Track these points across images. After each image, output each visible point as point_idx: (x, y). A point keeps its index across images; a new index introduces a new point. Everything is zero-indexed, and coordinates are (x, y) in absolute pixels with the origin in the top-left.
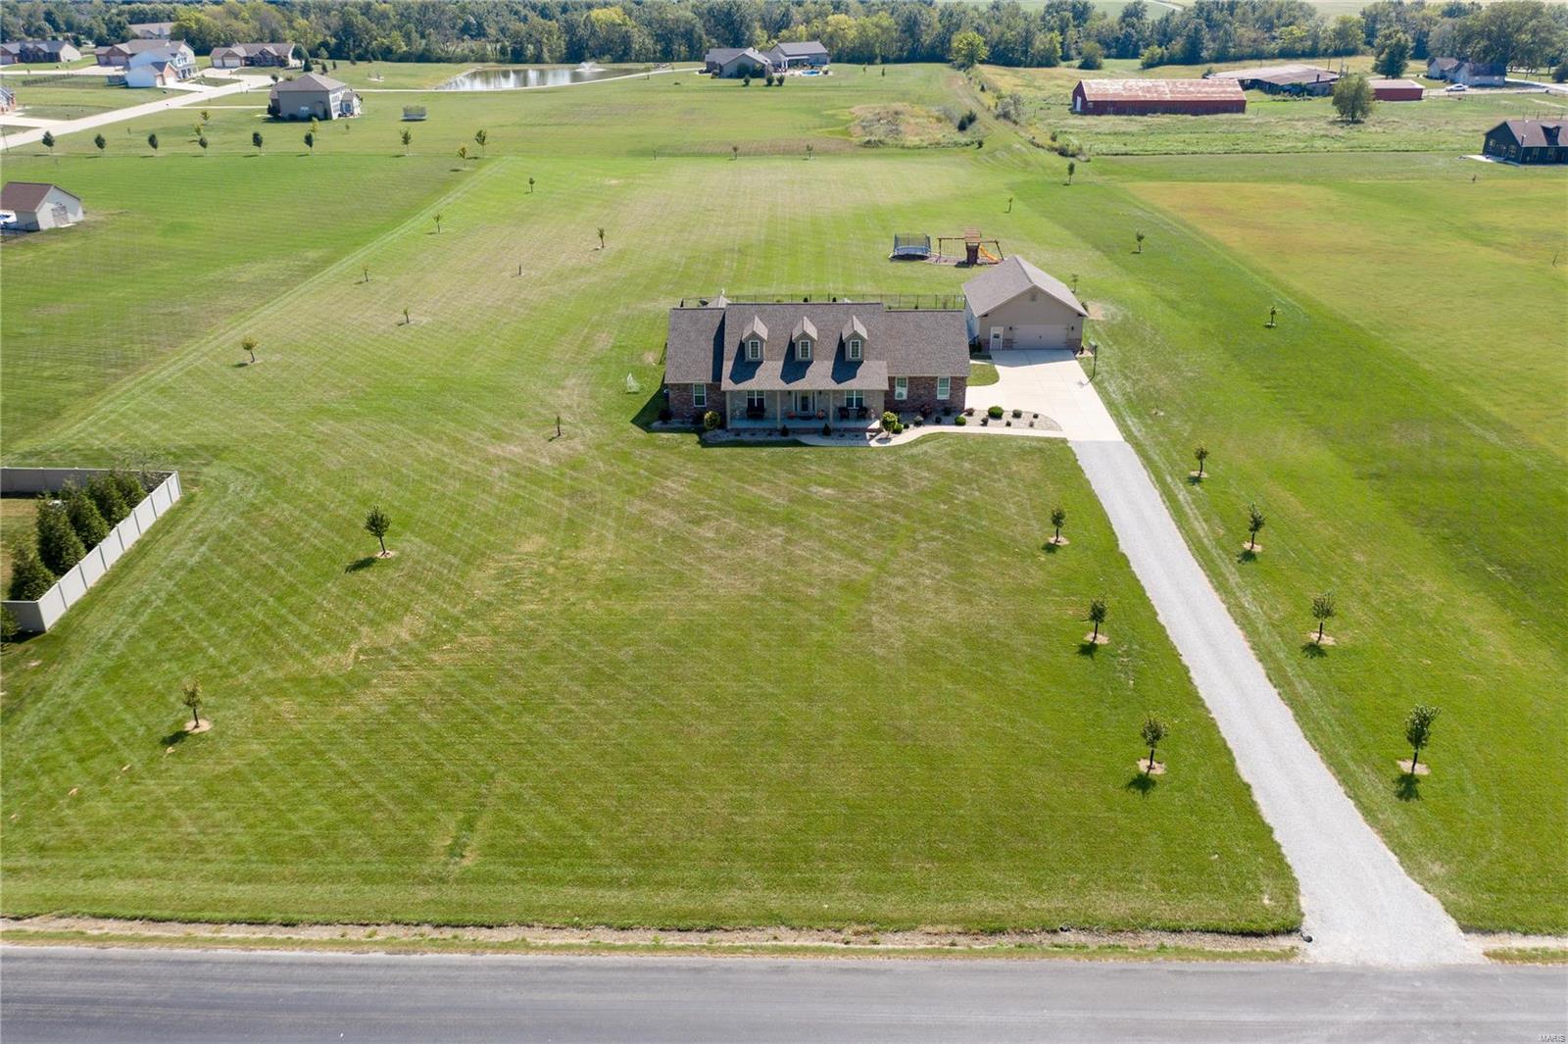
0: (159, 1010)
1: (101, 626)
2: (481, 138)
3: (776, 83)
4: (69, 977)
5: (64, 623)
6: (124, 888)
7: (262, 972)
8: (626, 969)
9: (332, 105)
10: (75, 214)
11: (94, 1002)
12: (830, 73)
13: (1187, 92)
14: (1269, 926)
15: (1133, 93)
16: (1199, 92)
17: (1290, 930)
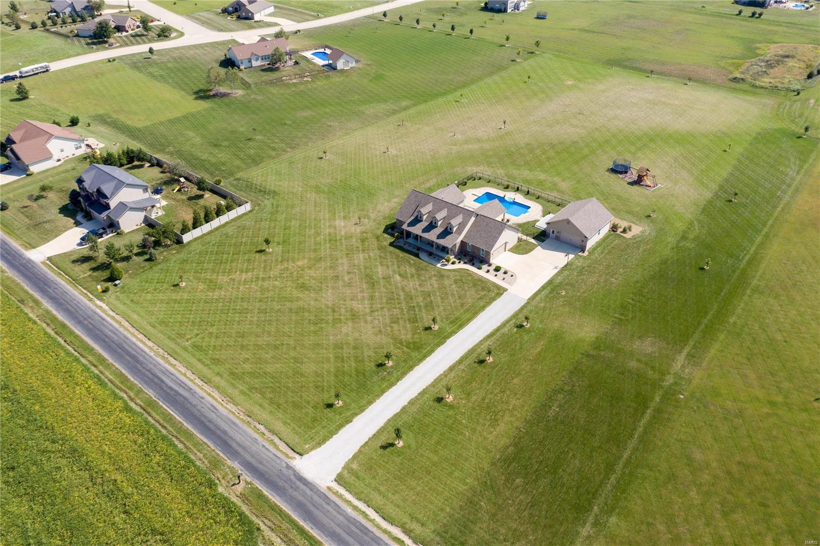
0: (114, 345)
1: (194, 246)
2: (537, 44)
3: (757, 15)
4: (111, 331)
5: (189, 243)
6: (135, 316)
7: (135, 348)
9: (509, 5)
10: (352, 64)
11: (108, 337)
14: (297, 451)
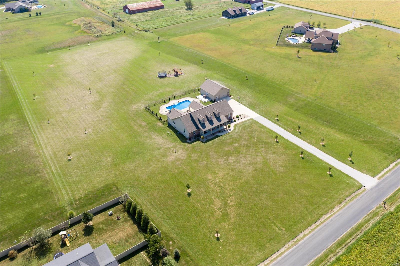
3: (39, 14)
8: (319, 230)
12: (46, 7)
13: (151, 5)
14: (360, 187)
15: (140, 7)
16: (153, 4)
17: (362, 186)
